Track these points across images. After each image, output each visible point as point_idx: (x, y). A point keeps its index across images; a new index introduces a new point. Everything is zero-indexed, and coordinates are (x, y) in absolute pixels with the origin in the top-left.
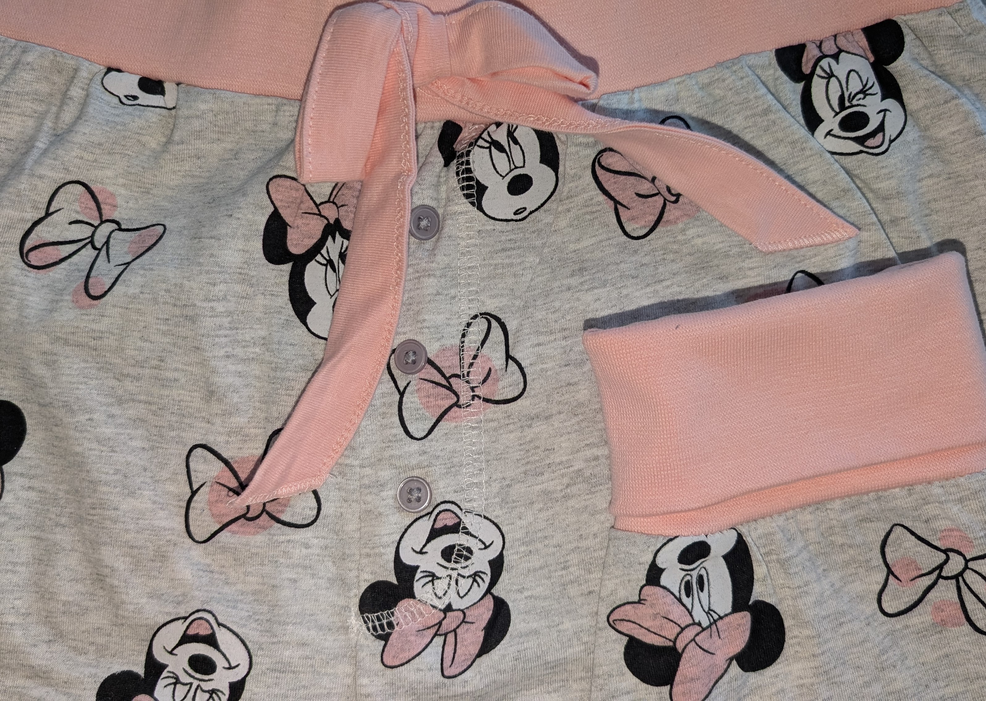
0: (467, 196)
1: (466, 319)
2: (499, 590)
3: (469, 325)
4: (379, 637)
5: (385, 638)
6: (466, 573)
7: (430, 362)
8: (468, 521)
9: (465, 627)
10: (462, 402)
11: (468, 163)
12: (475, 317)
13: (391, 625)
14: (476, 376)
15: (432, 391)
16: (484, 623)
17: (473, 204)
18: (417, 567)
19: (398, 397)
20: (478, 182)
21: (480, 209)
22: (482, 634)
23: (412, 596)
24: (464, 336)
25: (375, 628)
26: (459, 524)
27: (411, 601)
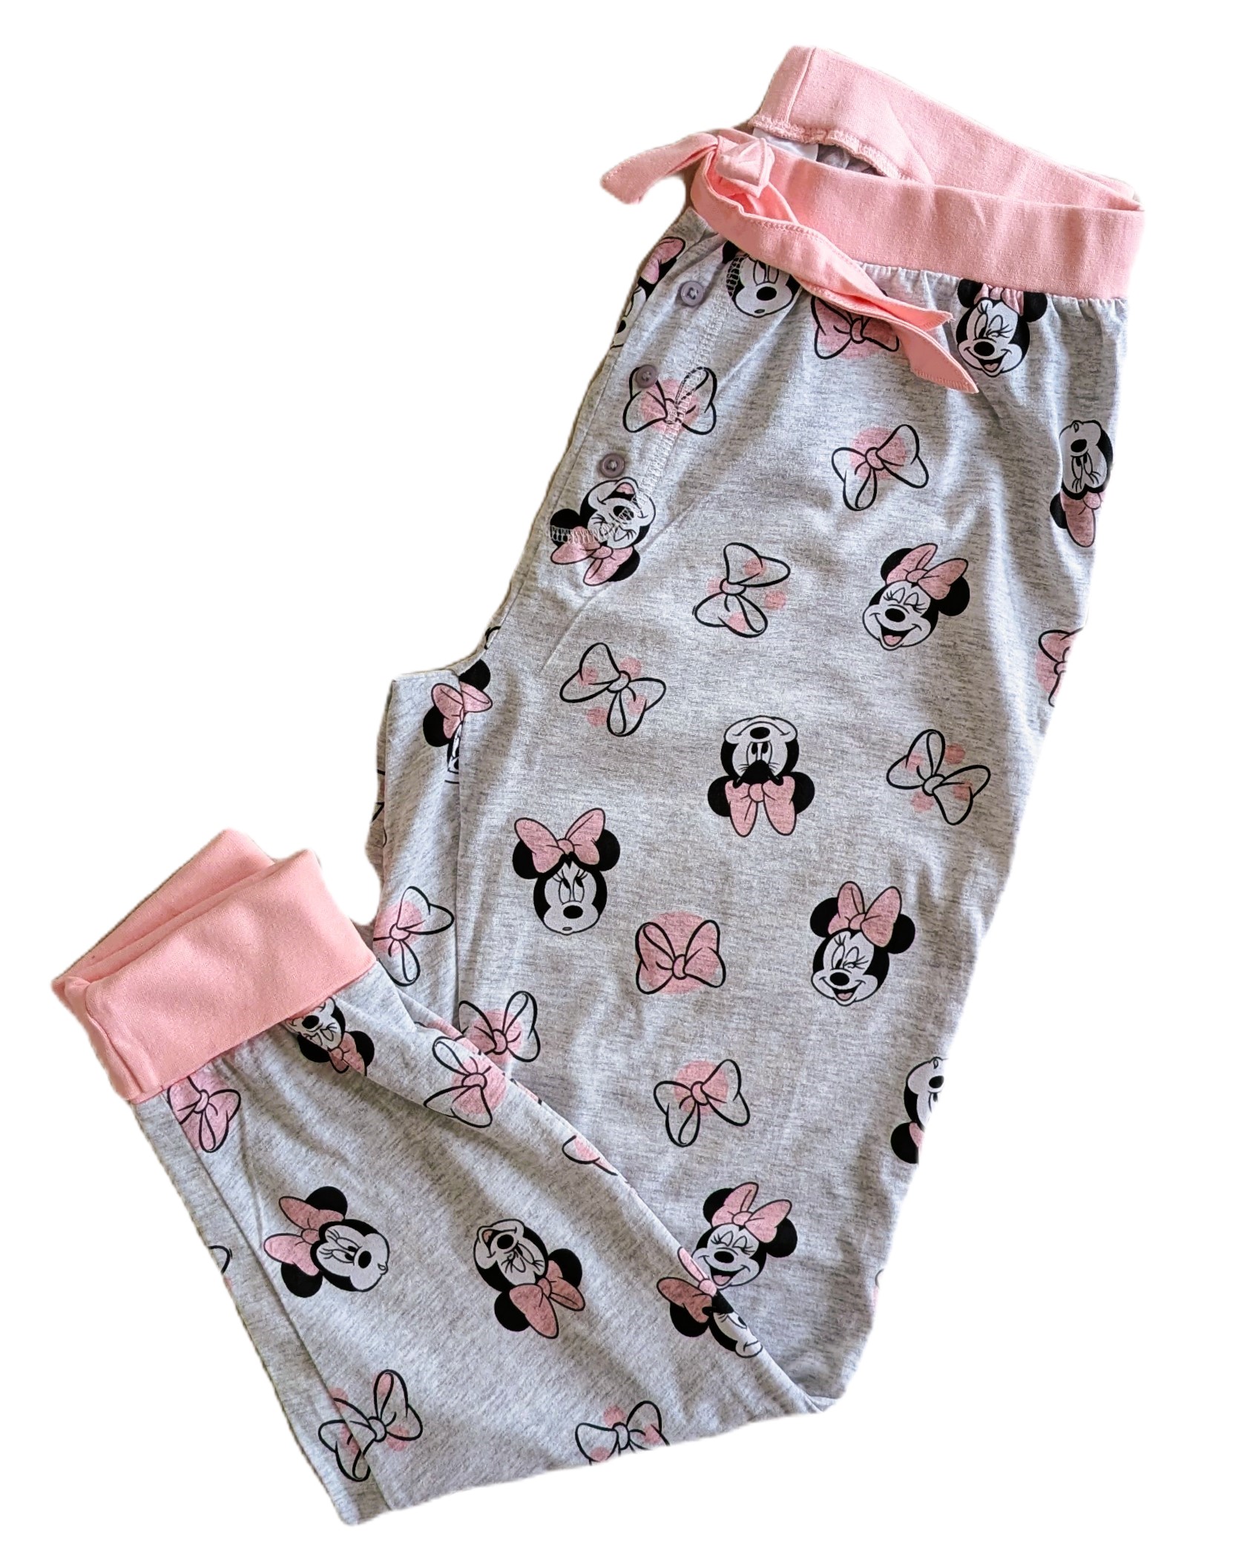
0: (730, 288)
1: (693, 367)
2: (638, 547)
3: (694, 371)
4: (555, 543)
5: (559, 544)
6: (624, 527)
7: (658, 384)
8: (639, 496)
9: (610, 560)
10: (669, 418)
11: (738, 266)
12: (700, 368)
13: (565, 538)
14: (685, 406)
15: (651, 403)
16: (621, 563)
17: (730, 294)
18: (595, 511)
19: (628, 399)
20: (739, 282)
21: (734, 299)
22: (616, 568)
23: (585, 526)
24: (687, 377)
25: (555, 536)
26: (631, 496)
27: (584, 530)
